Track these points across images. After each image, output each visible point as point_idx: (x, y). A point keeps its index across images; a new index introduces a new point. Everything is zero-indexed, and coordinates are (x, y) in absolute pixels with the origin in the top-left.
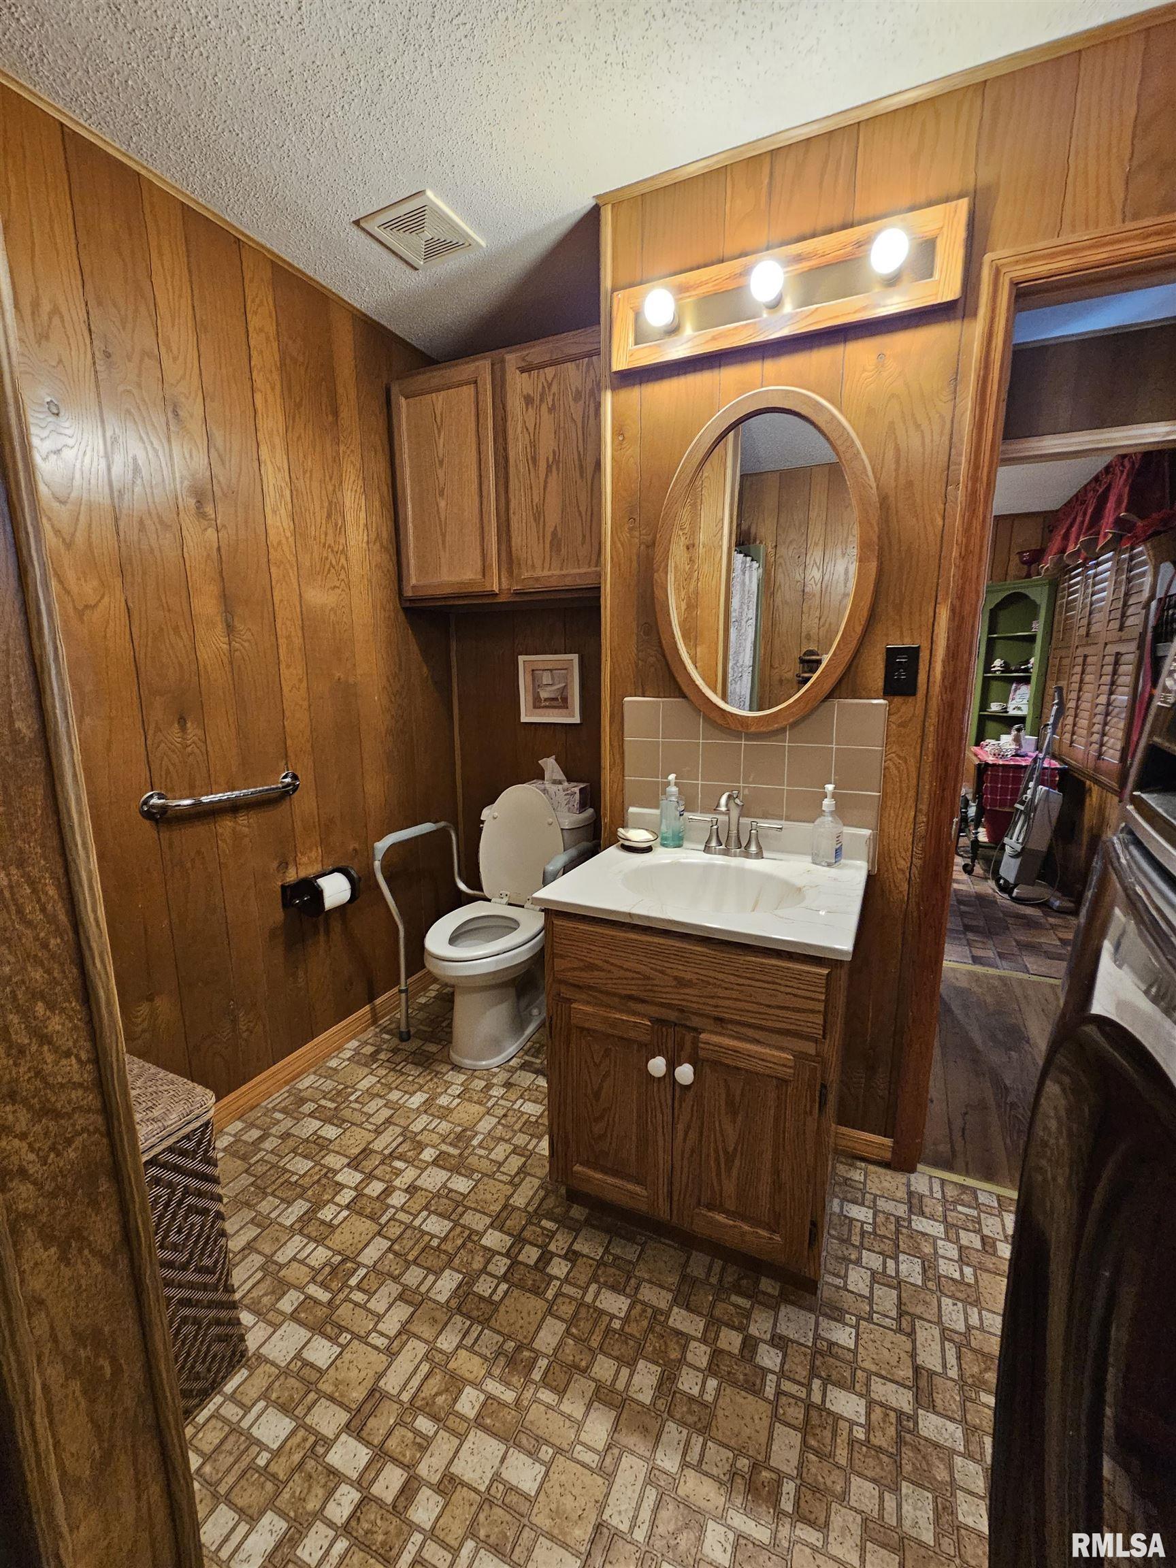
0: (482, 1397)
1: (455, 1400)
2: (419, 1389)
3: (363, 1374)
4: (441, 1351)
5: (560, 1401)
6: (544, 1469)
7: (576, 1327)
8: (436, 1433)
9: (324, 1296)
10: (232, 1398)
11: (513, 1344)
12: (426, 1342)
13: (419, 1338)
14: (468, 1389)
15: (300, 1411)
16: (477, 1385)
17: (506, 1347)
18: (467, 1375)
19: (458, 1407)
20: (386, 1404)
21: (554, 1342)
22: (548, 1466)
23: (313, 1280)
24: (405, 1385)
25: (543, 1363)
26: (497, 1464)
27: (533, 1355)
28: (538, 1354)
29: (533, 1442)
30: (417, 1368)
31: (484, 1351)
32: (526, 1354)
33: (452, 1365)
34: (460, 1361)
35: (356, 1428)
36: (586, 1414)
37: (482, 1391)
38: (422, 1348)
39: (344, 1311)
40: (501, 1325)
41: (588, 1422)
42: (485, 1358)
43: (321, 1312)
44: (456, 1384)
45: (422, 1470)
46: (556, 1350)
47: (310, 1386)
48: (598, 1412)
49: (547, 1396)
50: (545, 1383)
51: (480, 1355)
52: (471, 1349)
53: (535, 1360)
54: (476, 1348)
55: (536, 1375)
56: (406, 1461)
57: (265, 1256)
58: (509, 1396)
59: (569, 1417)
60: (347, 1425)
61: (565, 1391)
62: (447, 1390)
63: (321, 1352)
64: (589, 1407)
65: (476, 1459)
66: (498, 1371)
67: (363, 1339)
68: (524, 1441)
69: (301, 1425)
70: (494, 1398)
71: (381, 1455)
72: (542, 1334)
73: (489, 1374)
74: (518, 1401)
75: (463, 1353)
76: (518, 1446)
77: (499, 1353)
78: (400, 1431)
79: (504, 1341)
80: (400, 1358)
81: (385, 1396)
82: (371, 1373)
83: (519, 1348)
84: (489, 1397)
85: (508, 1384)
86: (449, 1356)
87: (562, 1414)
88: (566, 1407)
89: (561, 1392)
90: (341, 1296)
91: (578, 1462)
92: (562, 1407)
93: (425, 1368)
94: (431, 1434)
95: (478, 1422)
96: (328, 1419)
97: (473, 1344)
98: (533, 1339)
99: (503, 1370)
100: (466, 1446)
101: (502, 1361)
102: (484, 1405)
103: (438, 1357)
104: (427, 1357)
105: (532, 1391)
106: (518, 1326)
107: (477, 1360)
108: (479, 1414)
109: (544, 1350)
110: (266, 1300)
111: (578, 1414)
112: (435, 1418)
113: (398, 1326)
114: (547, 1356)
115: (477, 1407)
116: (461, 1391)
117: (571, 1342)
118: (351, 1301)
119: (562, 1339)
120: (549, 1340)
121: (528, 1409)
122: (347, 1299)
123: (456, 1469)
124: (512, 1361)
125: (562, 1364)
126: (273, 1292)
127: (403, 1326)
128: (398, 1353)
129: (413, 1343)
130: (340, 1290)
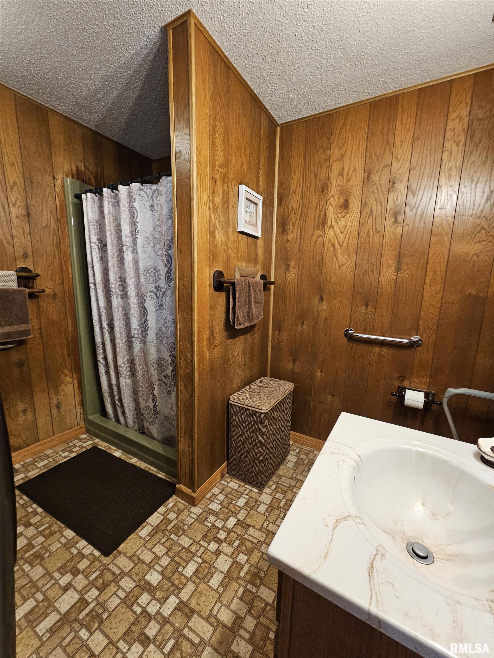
0: (243, 563)
1: (243, 553)
2: (248, 540)
3: (254, 522)
4: (261, 546)
5: (238, 598)
6: (216, 588)
7: (271, 609)
8: (233, 547)
9: (281, 505)
10: (251, 490)
11: (263, 576)
12: (265, 540)
13: (266, 538)
14: (246, 557)
15: (245, 507)
16: (247, 561)
17: (262, 572)
18: (251, 557)
19: (241, 554)
20: (244, 530)
21: (263, 596)
22: (216, 591)
23: (287, 500)
24: (250, 535)
25: (254, 590)
26: (221, 569)
27: (258, 585)
28: (258, 587)
29: (225, 584)
30: (255, 538)
31: (260, 563)
32: (258, 582)
33: (256, 551)
34: (257, 553)
35: (239, 523)
36: (231, 610)
37: (245, 563)
38: (262, 539)
39: (277, 512)
40: (271, 570)
41: (228, 611)
42: (257, 564)
43: (276, 505)
44: (249, 553)
45: (224, 544)
46: (259, 597)
47: (252, 508)
48: (231, 617)
49: (241, 591)
50: (246, 590)
51: (259, 561)
52: (261, 557)
53: (256, 586)
54: (262, 560)
55: (249, 587)
56: (227, 539)
57: (295, 485)
58: (242, 574)
59: (232, 602)
60: (239, 520)
61: (242, 600)
62: (247, 550)
63: (262, 509)
64: (234, 612)
65: (223, 562)
66: (252, 569)
67: (266, 519)
68: (226, 581)
69: (241, 508)
70: (242, 568)
71: (229, 531)
72: (267, 590)
73: (251, 565)
74: (240, 578)
75: (260, 554)
76: (224, 578)
77: (259, 569)
78: (236, 535)
79: (264, 571)
80: (259, 532)
81: (247, 530)
82: (254, 524)
83: (261, 579)
84: (243, 566)
85: (247, 573)
86: (259, 549)
87: (233, 598)
88: (236, 600)
89: (241, 599)
90: (282, 510)
91: (215, 604)
92: (236, 598)
93: (255, 541)
94: (234, 546)
95: (235, 562)
96: (241, 516)
97: (263, 559)
98: (264, 585)
99: (253, 571)
100: (228, 558)
101: (256, 571)
102: (240, 564)
103: (259, 545)
104: (259, 541)
105: (243, 584)
106: (271, 578)
107: (257, 560)
108: (237, 562)
109: (260, 591)
110: (280, 490)
111: (232, 607)
112: (238, 546)
113: (271, 530)
114: (257, 592)
115: (240, 561)
116: (246, 555)
117: (263, 606)
118: (280, 513)
119: (265, 601)
120: (264, 594)
121: (237, 582)
122: (281, 512)
123: (222, 555)
124: (256, 575)
125: (253, 600)
126: (282, 491)
127: (271, 532)
128: (261, 531)
129: (264, 536)
130: (284, 509)
